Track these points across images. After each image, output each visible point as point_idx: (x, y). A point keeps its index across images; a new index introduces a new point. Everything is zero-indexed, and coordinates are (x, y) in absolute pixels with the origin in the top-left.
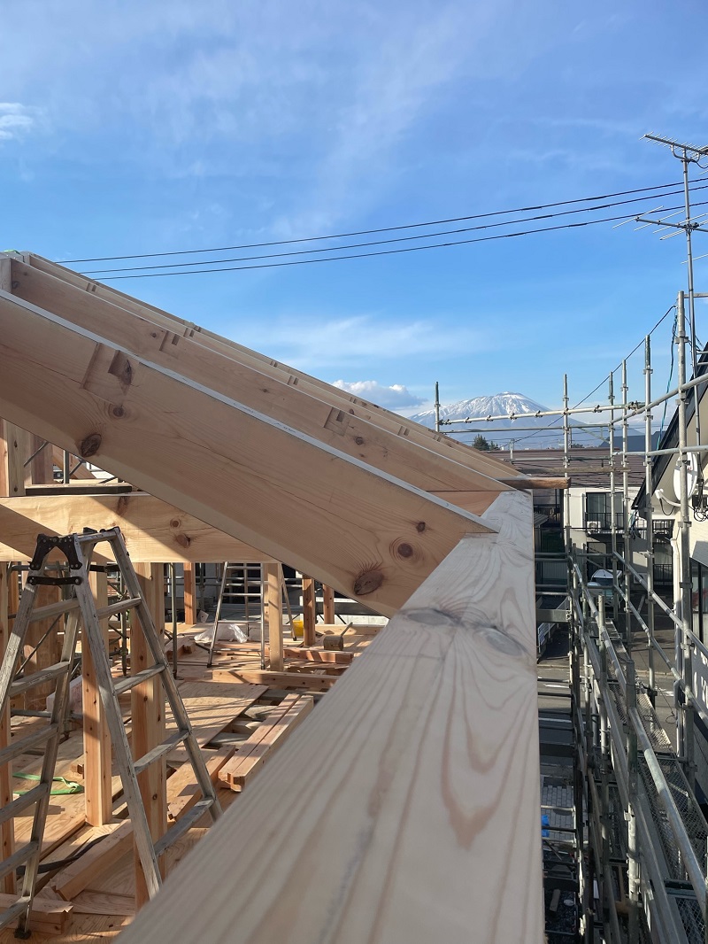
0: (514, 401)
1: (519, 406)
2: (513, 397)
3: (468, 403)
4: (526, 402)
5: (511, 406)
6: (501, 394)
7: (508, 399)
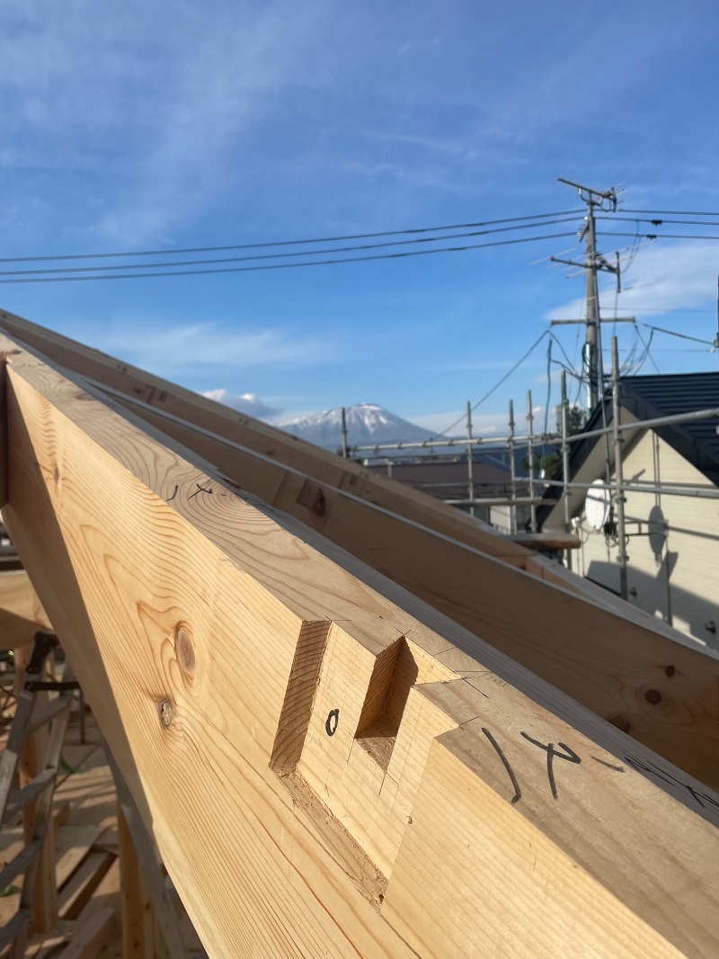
0: (372, 412)
1: (377, 417)
2: (372, 408)
3: (328, 414)
4: (385, 413)
5: (369, 417)
6: (360, 405)
7: (366, 409)
